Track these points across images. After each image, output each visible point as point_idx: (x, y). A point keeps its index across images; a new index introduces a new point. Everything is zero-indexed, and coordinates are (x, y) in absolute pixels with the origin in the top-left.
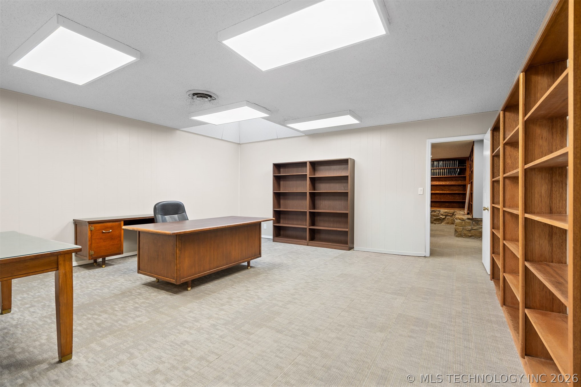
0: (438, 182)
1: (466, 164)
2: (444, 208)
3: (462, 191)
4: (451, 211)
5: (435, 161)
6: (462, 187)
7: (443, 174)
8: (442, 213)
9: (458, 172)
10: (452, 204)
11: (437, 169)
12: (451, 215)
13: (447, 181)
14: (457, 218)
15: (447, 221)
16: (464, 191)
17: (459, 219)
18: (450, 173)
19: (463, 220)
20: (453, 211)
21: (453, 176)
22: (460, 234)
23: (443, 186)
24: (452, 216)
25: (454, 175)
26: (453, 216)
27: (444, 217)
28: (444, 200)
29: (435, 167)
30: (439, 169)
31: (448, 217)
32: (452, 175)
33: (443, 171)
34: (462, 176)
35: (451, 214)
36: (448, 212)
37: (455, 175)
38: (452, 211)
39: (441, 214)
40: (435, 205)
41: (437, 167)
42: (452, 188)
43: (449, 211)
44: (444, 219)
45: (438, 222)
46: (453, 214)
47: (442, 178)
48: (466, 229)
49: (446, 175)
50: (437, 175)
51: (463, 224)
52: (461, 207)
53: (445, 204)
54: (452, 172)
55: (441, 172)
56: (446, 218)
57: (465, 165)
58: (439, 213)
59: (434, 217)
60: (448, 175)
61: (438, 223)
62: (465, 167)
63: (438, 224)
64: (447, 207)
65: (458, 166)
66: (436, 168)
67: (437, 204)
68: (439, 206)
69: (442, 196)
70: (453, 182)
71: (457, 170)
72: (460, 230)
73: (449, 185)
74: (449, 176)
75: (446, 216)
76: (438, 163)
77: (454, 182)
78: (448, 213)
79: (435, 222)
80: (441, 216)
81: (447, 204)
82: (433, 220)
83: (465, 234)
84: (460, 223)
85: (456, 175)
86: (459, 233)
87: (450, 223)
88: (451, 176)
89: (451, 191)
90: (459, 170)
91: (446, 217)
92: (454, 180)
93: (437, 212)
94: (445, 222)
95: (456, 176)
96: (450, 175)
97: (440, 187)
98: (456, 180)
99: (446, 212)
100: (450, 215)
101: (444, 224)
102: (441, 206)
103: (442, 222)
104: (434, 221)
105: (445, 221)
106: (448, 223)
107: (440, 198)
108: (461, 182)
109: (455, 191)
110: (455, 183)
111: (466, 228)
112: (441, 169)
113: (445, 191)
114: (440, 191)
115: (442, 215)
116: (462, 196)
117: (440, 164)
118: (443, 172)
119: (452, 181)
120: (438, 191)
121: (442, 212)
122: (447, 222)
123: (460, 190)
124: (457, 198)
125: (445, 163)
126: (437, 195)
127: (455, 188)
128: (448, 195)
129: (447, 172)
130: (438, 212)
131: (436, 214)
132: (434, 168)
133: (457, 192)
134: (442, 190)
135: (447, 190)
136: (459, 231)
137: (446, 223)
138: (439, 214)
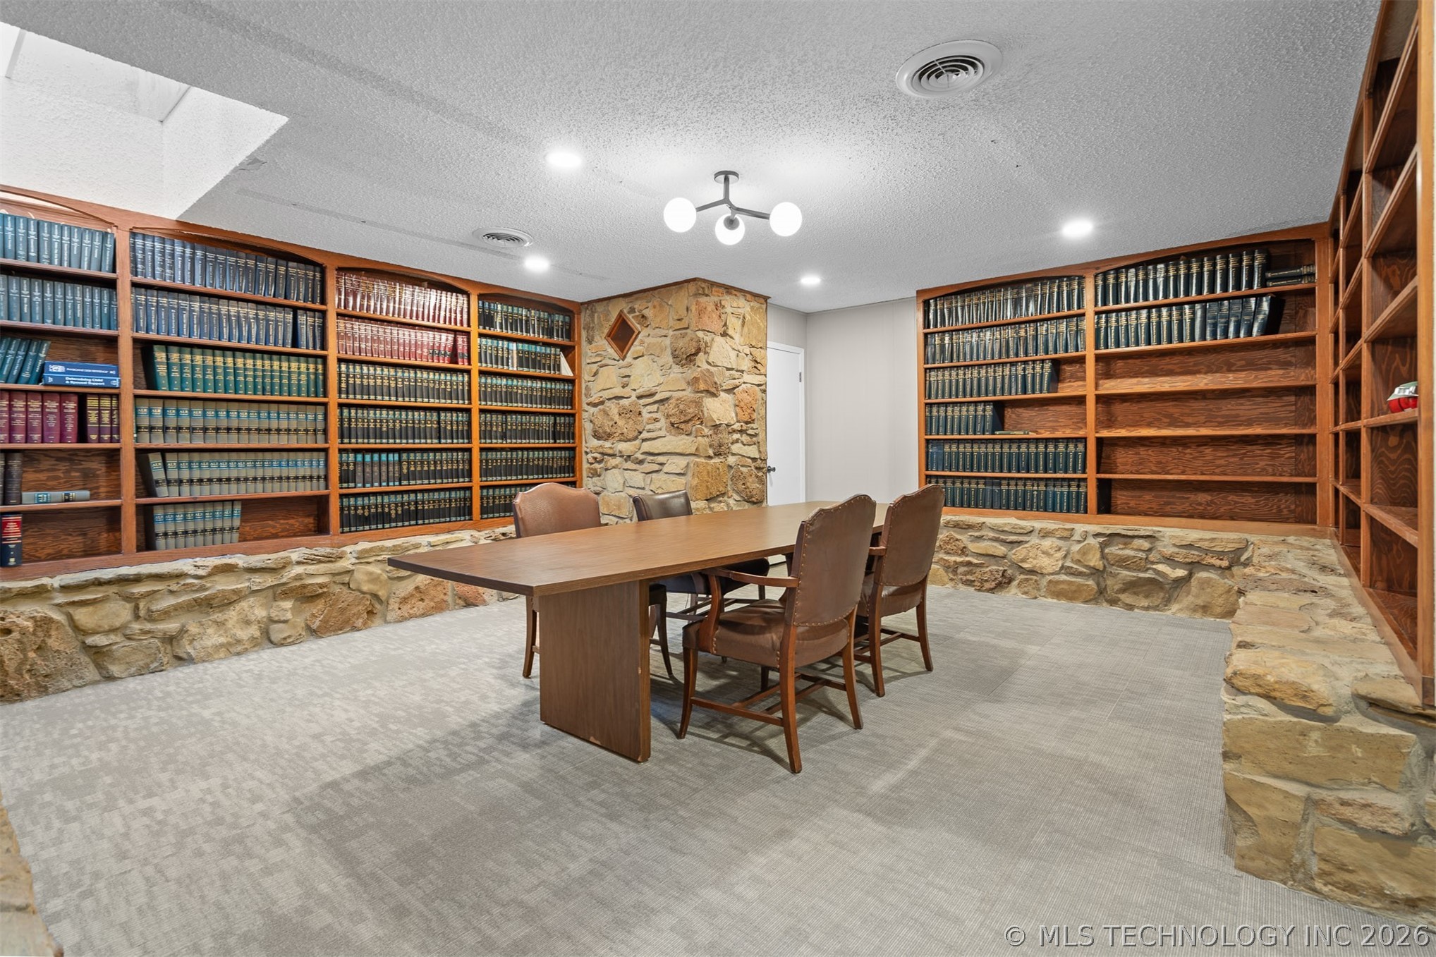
0: (1146, 380)
1: (1313, 264)
2: (1183, 520)
3: (1286, 425)
4: (1224, 535)
5: (1128, 268)
6: (1292, 399)
7: (1175, 333)
8: (1169, 551)
9: (1261, 317)
10: (1232, 497)
11: (1138, 309)
12: (1225, 563)
13: (1199, 372)
14: (1238, 682)
15: (1197, 596)
16: (1304, 426)
17: (1267, 697)
18: (1215, 325)
19: (1312, 715)
20: (1233, 541)
21: (1231, 338)
22: (1283, 854)
23: (1175, 400)
24: (1229, 568)
25: (1237, 334)
26: (1235, 569)
27: (1181, 573)
28: (1183, 477)
29: (1127, 301)
30: (1149, 308)
31: (1203, 575)
32: (1226, 335)
33: (1170, 315)
34: (1290, 335)
35: (1220, 555)
36: (1205, 545)
37: (1242, 335)
38: (1229, 541)
39: (1160, 552)
40: (1132, 503)
41: (1136, 300)
42: (1229, 407)
43: (1213, 540)
44: (1179, 582)
45: (1147, 597)
46: (1235, 559)
47: (1167, 360)
48: (1348, 812)
49: (1193, 339)
50: (1137, 344)
51: (1313, 747)
52: (1285, 512)
53: (1192, 497)
54: (1228, 317)
55: (1159, 324)
56: (1194, 582)
57: (1305, 270)
58: (1150, 550)
59: (1119, 570)
60: (1203, 337)
61: (1145, 603)
62: (1304, 285)
63: (1147, 608)
64: (1202, 517)
65: (1263, 283)
66: (1132, 304)
67: (1148, 496)
68: (1155, 506)
69: (1174, 452)
70: (1231, 376)
71: (1258, 305)
72: (1275, 812)
73: (1213, 391)
74: (1209, 341)
75: (1193, 566)
76: (1146, 274)
77: (1243, 374)
78: (1206, 551)
79: (1126, 598)
80: (1161, 567)
81: (1203, 497)
82: (1116, 587)
83: (1342, 868)
84: (1273, 731)
85: (1249, 333)
86: (1272, 838)
87: (1219, 610)
88: (1220, 341)
89: (1220, 425)
90: (1271, 306)
91: (1190, 575)
92: (1243, 363)
93: (1141, 541)
94: (1188, 600)
95: (1249, 339)
96: (1214, 336)
97: (1159, 405)
98: (1250, 366)
99: (1190, 546)
100: (1218, 563)
101: (1181, 610)
102: (1168, 508)
103: (1167, 602)
104: (1123, 591)
105: (1188, 593)
106: (1205, 609)
107: (1160, 463)
108: (1281, 372)
109: (1249, 423)
110: (1246, 382)
111: (1344, 803)
112: (1159, 307)
113: (1187, 425)
114: (1159, 428)
115: (1169, 560)
116: (1288, 452)
117: (1155, 280)
118: (1170, 323)
119: (1229, 371)
120: (1149, 425)
121: (1166, 541)
122: (1200, 602)
123: (1276, 421)
124: (1262, 464)
125: (1182, 272)
126: (1143, 452)
127: (1245, 408)
128: (1208, 451)
129: (1193, 321)
130: (1146, 545)
131: (1132, 553)
132: (1123, 305)
133: (1258, 430)
134: (1174, 423)
135: (1202, 419)
136: (1272, 823)
137: (1195, 611)
138: (1152, 557)
